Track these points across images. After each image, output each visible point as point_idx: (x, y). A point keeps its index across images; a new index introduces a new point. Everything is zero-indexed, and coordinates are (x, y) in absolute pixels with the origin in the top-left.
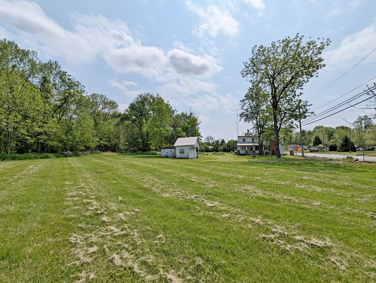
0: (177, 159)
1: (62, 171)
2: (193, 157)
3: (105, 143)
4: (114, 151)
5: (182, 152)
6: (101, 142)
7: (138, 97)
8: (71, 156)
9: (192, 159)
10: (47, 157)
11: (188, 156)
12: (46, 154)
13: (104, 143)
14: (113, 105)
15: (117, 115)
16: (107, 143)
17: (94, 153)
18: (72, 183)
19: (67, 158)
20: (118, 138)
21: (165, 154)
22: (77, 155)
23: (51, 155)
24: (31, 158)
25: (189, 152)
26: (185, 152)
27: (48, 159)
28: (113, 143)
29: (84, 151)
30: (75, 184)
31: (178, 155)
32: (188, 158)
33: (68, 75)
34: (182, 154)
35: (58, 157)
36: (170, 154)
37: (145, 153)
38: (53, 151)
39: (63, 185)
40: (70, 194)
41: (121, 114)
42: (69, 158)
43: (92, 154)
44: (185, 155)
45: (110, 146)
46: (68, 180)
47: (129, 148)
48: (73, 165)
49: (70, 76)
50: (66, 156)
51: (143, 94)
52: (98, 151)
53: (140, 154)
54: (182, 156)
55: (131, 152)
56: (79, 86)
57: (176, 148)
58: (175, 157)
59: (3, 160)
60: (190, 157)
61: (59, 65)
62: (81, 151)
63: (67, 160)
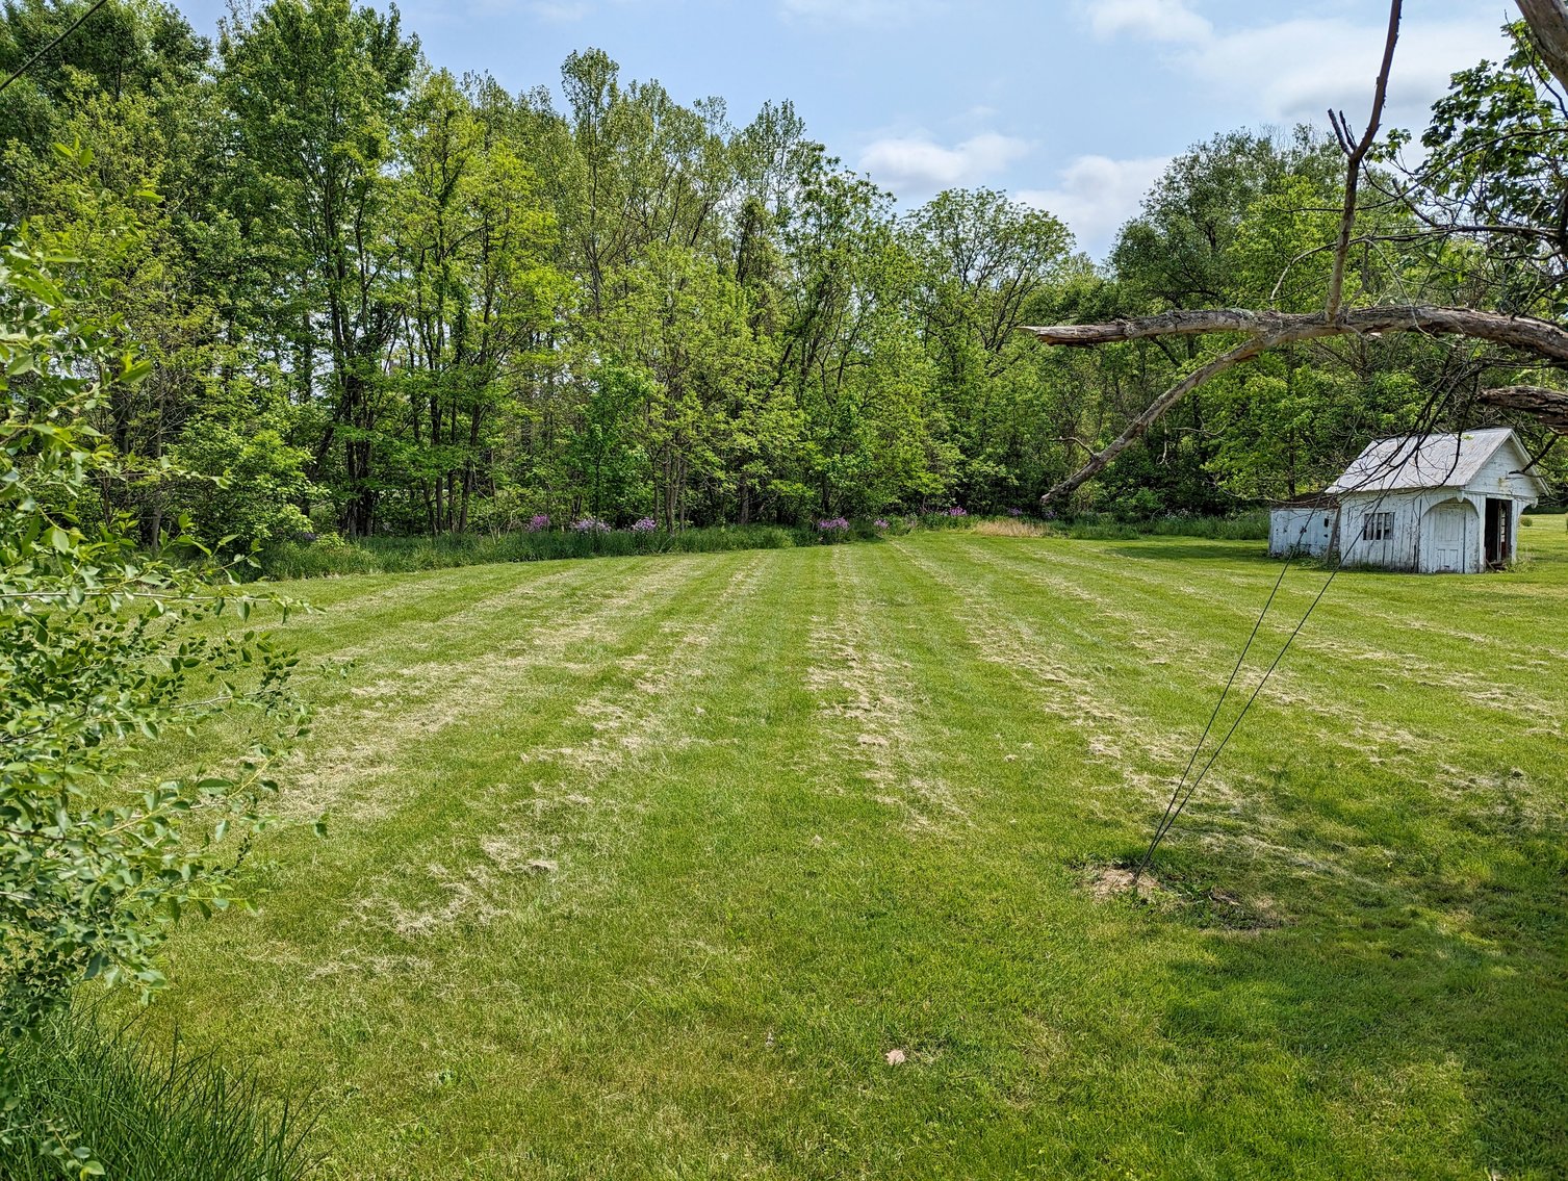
0: (1346, 569)
1: (807, 593)
2: (1451, 559)
3: (990, 468)
4: (1033, 512)
5: (1377, 530)
6: (975, 465)
7: (1172, 173)
8: (846, 540)
9: (1444, 571)
10: (770, 543)
11: (1417, 555)
12: (766, 530)
13: (989, 470)
14: (1044, 234)
15: (1059, 300)
16: (1003, 470)
17: (940, 523)
18: (823, 619)
19: (829, 547)
20: (1068, 431)
21: (1293, 537)
22: (867, 536)
23: (780, 532)
24: (726, 547)
25: (1428, 528)
26: (1397, 533)
27: (775, 552)
28: (1035, 464)
29: (898, 511)
30: (829, 621)
31: (1352, 541)
32: (1413, 569)
33: (829, 162)
34: (1381, 542)
35: (802, 541)
36: (1317, 538)
37: (1204, 524)
38: (785, 516)
39: (807, 621)
40: (817, 636)
41: (1078, 293)
42: (836, 549)
43: (931, 527)
44: (1398, 548)
45: (1016, 483)
46: (819, 614)
47: (1113, 498)
48: (839, 579)
49: (837, 161)
50: (828, 539)
51: (1204, 148)
52: (959, 514)
53: (1172, 532)
54: (1375, 557)
55: (1120, 519)
56: (873, 200)
57: (1345, 507)
58: (1332, 561)
59: (665, 551)
60: (1428, 561)
61: (796, 118)
62: (886, 511)
63: (829, 555)
